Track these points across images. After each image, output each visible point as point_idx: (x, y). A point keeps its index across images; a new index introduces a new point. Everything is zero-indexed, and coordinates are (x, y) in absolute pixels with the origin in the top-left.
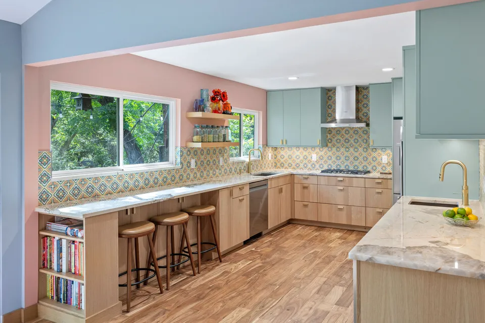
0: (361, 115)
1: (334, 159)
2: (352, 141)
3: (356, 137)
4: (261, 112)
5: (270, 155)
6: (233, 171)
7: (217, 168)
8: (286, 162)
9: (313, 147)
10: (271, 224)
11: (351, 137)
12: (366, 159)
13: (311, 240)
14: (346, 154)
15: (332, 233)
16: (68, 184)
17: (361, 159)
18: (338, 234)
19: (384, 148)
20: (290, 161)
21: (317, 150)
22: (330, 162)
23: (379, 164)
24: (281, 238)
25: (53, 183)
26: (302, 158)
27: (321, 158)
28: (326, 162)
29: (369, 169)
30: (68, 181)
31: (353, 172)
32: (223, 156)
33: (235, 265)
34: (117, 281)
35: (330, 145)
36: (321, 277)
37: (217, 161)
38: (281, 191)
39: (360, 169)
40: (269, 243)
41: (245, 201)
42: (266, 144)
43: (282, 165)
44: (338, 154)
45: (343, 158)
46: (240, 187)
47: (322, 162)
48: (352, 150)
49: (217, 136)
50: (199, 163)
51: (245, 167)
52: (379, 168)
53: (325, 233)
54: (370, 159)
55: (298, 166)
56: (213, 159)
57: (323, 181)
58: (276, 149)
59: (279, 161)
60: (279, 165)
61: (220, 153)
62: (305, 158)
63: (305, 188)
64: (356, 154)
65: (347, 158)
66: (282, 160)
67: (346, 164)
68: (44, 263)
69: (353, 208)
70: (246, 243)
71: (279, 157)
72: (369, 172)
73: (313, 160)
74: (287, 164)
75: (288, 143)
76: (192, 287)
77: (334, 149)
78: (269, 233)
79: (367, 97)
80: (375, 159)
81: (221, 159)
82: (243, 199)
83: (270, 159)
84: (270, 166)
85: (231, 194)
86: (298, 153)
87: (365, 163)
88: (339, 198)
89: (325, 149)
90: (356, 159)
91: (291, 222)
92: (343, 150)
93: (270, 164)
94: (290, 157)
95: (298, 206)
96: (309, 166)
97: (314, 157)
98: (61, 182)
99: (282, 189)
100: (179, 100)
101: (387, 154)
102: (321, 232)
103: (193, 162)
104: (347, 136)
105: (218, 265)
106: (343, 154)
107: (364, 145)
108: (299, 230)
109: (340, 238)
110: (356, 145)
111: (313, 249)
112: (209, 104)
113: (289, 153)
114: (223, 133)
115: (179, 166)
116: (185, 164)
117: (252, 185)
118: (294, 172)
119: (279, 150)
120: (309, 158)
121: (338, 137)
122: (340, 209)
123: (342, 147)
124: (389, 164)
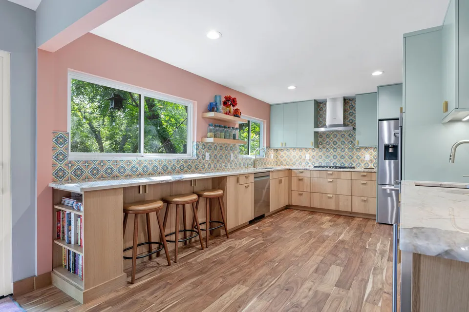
0: (347, 121)
1: (324, 158)
2: (339, 143)
3: (342, 139)
4: (266, 121)
5: (272, 155)
6: (242, 166)
7: (228, 162)
9: (307, 149)
10: (272, 208)
11: (339, 140)
12: (351, 157)
13: (306, 222)
14: (334, 153)
15: (323, 217)
16: (87, 164)
17: (347, 157)
18: (328, 218)
19: (366, 148)
20: (288, 160)
21: (310, 151)
22: (321, 160)
23: (363, 161)
24: (280, 219)
25: (70, 162)
26: (297, 157)
27: (313, 157)
28: (317, 160)
29: (354, 165)
30: (86, 162)
31: (340, 167)
32: (234, 153)
33: (239, 241)
34: (121, 254)
35: (320, 146)
36: (318, 255)
37: (228, 156)
38: (280, 182)
39: (346, 165)
40: (270, 223)
41: (250, 188)
42: (269, 147)
43: (282, 163)
44: (328, 153)
45: (331, 157)
46: (246, 175)
47: (314, 160)
48: (339, 150)
49: (228, 134)
50: (213, 156)
51: (252, 162)
52: (362, 165)
53: (317, 216)
54: (355, 157)
55: (294, 164)
56: (225, 154)
57: (315, 174)
58: (277, 150)
59: (279, 160)
60: (279, 163)
61: (231, 150)
62: (300, 157)
63: (300, 180)
64: (343, 154)
65: (335, 157)
66: (282, 160)
67: (334, 162)
68: (58, 235)
69: (340, 197)
70: (251, 222)
71: (279, 157)
72: (354, 168)
73: (307, 159)
74: (286, 162)
75: (286, 144)
76: (199, 260)
77: (324, 150)
78: (270, 216)
79: (353, 107)
80: (358, 157)
81: (232, 155)
82: (249, 186)
83: (272, 157)
84: (272, 164)
85: (238, 181)
86: (294, 154)
87: (350, 161)
88: (328, 188)
89: (317, 150)
90: (342, 157)
91: (288, 207)
92: (331, 150)
93: (272, 162)
94: (288, 157)
95: (294, 195)
96: (304, 164)
97: (308, 157)
98: (78, 161)
99: (281, 180)
100: (196, 102)
101: (369, 153)
102: (314, 216)
103: (207, 155)
104: (335, 139)
105: (225, 241)
106: (331, 154)
107: (350, 146)
108: (295, 214)
109: (330, 221)
110: (343, 146)
111: (308, 229)
112: (221, 107)
113: (288, 154)
114: (233, 133)
115: (195, 157)
116: (200, 156)
117: (257, 175)
118: (292, 168)
119: (279, 151)
120: (303, 157)
121: (328, 140)
122: (330, 198)
123: (331, 148)
124: (371, 161)
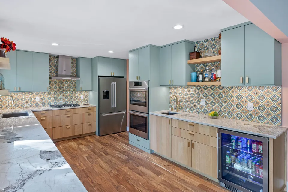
1: (52, 99)
2: (64, 88)
3: (66, 85)
9: (37, 92)
11: (64, 85)
12: (72, 98)
14: (61, 95)
17: (69, 97)
19: (82, 91)
21: (40, 94)
23: (79, 99)
26: (27, 99)
27: (43, 99)
28: (46, 101)
29: (74, 103)
39: (69, 103)
44: (55, 95)
45: (58, 98)
47: (44, 101)
48: (64, 93)
52: (79, 102)
54: (74, 97)
55: (23, 105)
62: (30, 99)
64: (67, 95)
65: (61, 98)
69: (75, 126)
73: (37, 100)
74: (13, 105)
77: (52, 93)
80: (77, 97)
86: (24, 96)
87: (72, 100)
88: (67, 122)
89: (46, 93)
90: (67, 98)
92: (58, 93)
96: (34, 105)
97: (38, 99)
101: (83, 95)
104: (61, 85)
106: (58, 95)
107: (72, 90)
110: (67, 90)
120: (34, 99)
121: (55, 85)
122: (68, 128)
123: (58, 91)
124: (84, 99)
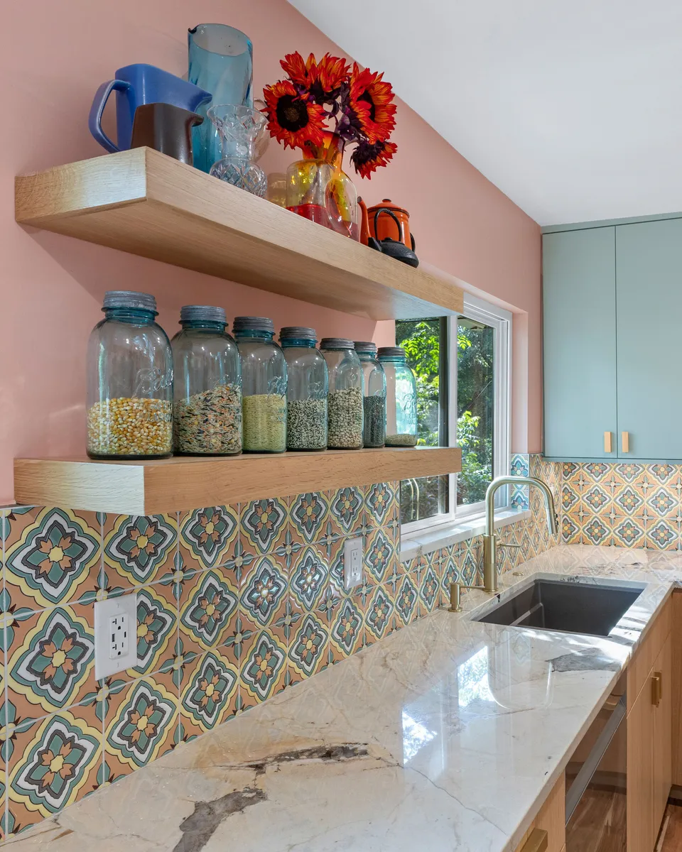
4: (525, 314)
8: (611, 522)
20: (629, 517)
32: (363, 529)
37: (326, 564)
42: (541, 454)
43: (597, 533)
58: (569, 467)
59: (582, 515)
60: (580, 529)
61: (346, 518)
66: (596, 514)
71: (581, 501)
74: (617, 526)
75: (634, 442)
81: (353, 548)
94: (629, 501)
113: (629, 484)
114: (364, 393)
119: (584, 472)
